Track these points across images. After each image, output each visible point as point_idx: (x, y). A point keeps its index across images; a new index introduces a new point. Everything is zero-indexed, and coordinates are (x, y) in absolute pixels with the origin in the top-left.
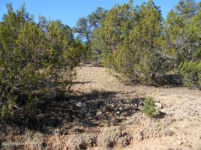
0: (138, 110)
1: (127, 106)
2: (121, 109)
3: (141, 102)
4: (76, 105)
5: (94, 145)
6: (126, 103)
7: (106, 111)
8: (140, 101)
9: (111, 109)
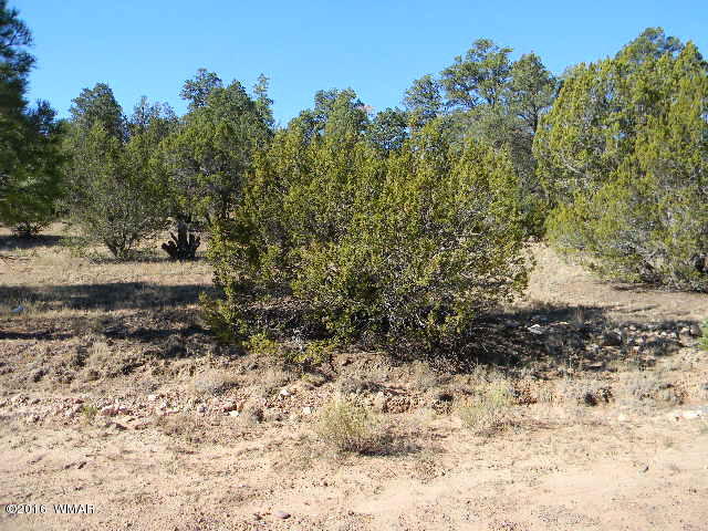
0: (681, 346)
1: (653, 336)
2: (640, 341)
3: (685, 329)
4: (527, 331)
5: (610, 400)
6: (647, 330)
7: (606, 344)
8: (681, 328)
9: (617, 340)
